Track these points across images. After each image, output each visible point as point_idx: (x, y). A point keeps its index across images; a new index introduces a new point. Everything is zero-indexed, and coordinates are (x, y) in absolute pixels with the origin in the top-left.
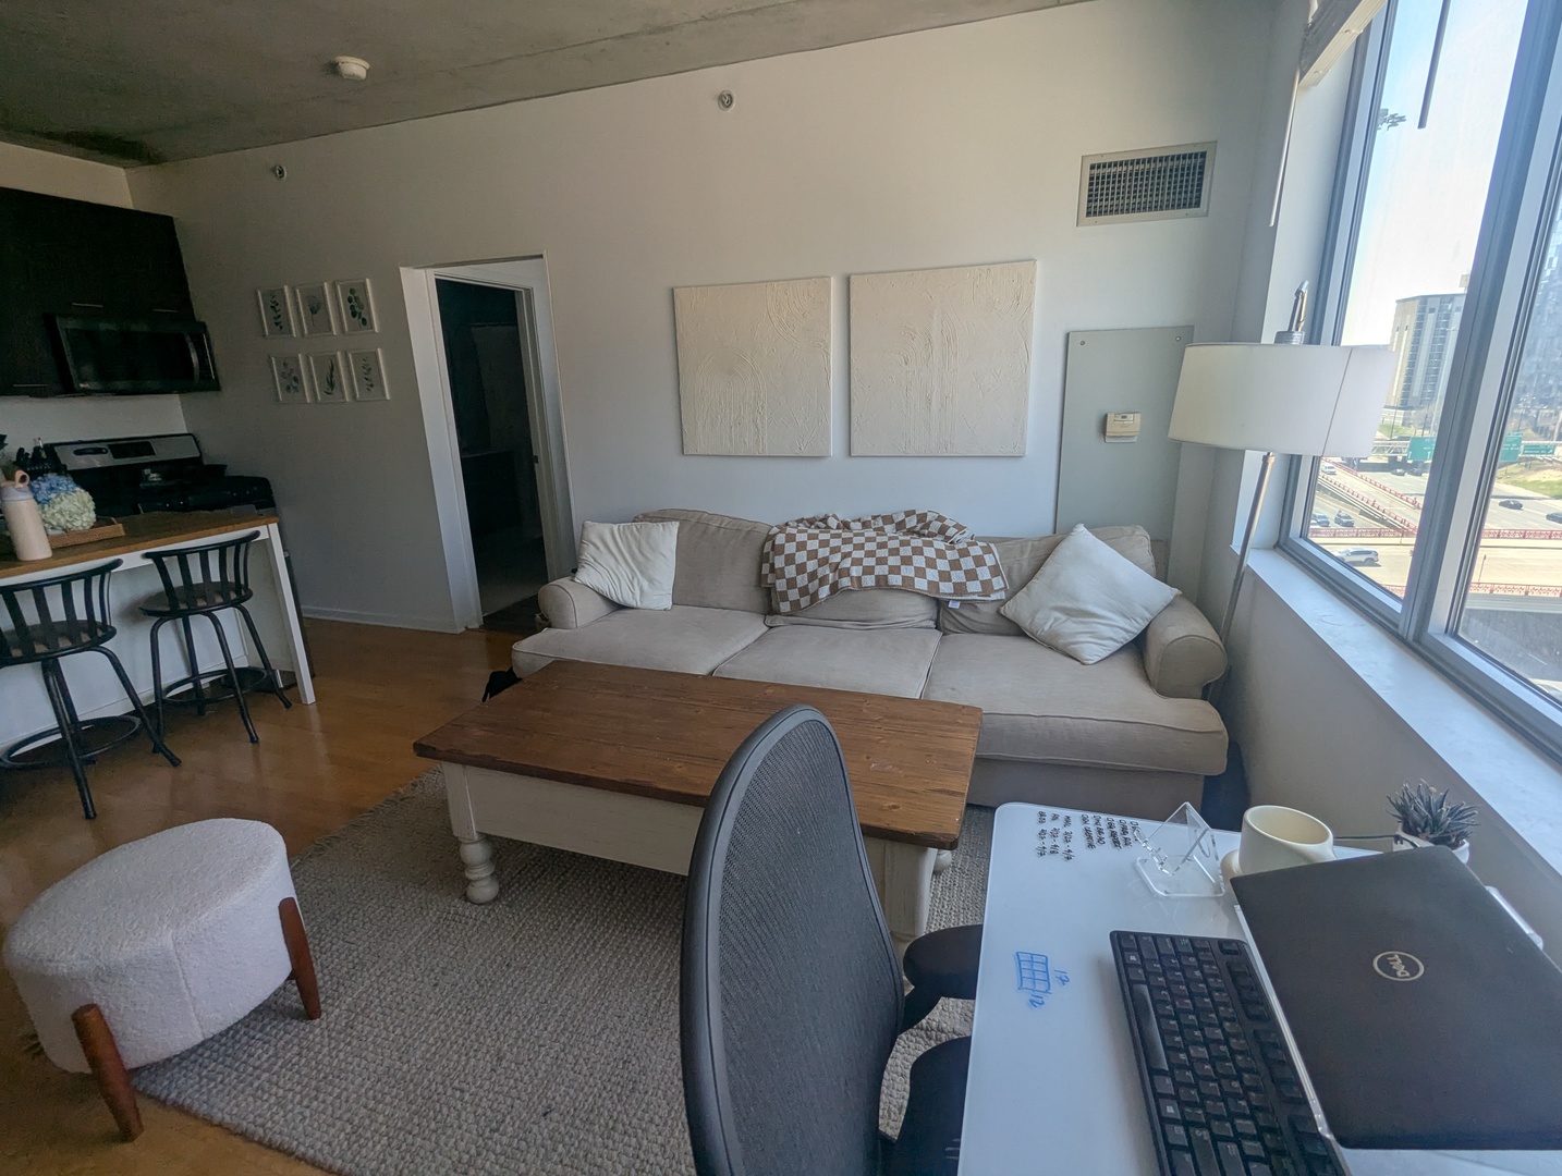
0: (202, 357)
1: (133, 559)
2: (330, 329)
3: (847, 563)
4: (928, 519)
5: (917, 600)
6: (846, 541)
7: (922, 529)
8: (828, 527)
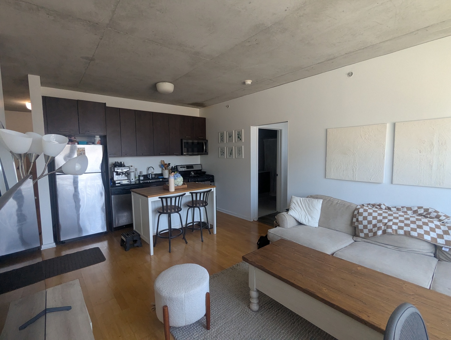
0: (206, 147)
1: (188, 193)
2: (233, 141)
3: (391, 223)
4: (430, 211)
5: (425, 243)
6: (390, 215)
7: (426, 214)
8: (381, 208)
